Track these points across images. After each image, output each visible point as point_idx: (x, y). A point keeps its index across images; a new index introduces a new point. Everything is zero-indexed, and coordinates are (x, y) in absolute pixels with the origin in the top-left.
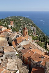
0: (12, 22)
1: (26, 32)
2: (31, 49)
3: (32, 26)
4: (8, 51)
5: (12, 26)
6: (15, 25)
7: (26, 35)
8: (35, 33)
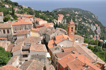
0: (61, 17)
1: (72, 28)
2: (74, 53)
3: (94, 25)
4: (36, 50)
5: (61, 22)
6: (66, 21)
7: (72, 33)
8: (98, 36)
